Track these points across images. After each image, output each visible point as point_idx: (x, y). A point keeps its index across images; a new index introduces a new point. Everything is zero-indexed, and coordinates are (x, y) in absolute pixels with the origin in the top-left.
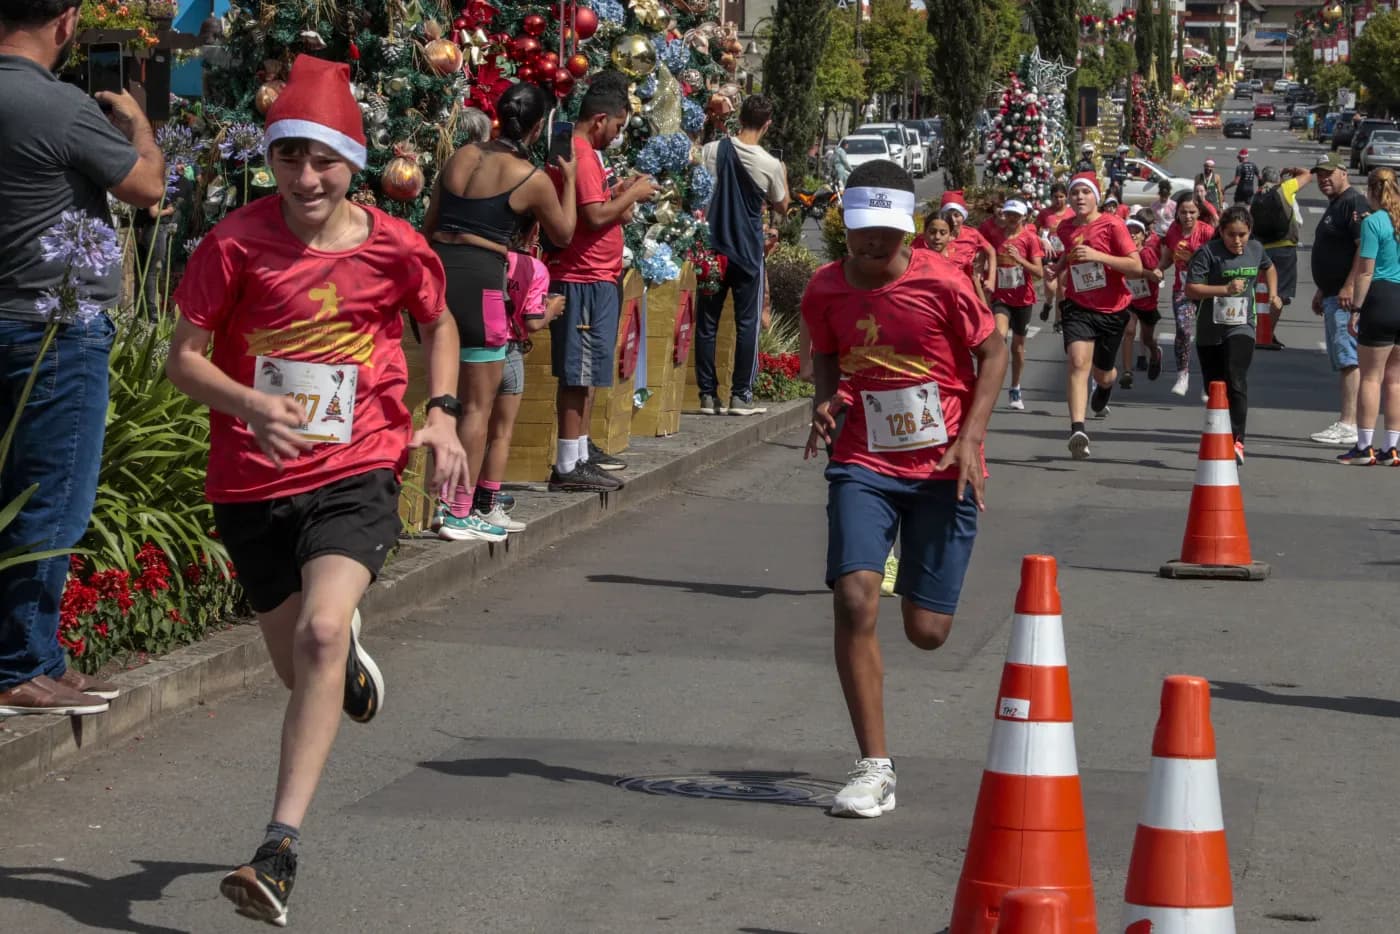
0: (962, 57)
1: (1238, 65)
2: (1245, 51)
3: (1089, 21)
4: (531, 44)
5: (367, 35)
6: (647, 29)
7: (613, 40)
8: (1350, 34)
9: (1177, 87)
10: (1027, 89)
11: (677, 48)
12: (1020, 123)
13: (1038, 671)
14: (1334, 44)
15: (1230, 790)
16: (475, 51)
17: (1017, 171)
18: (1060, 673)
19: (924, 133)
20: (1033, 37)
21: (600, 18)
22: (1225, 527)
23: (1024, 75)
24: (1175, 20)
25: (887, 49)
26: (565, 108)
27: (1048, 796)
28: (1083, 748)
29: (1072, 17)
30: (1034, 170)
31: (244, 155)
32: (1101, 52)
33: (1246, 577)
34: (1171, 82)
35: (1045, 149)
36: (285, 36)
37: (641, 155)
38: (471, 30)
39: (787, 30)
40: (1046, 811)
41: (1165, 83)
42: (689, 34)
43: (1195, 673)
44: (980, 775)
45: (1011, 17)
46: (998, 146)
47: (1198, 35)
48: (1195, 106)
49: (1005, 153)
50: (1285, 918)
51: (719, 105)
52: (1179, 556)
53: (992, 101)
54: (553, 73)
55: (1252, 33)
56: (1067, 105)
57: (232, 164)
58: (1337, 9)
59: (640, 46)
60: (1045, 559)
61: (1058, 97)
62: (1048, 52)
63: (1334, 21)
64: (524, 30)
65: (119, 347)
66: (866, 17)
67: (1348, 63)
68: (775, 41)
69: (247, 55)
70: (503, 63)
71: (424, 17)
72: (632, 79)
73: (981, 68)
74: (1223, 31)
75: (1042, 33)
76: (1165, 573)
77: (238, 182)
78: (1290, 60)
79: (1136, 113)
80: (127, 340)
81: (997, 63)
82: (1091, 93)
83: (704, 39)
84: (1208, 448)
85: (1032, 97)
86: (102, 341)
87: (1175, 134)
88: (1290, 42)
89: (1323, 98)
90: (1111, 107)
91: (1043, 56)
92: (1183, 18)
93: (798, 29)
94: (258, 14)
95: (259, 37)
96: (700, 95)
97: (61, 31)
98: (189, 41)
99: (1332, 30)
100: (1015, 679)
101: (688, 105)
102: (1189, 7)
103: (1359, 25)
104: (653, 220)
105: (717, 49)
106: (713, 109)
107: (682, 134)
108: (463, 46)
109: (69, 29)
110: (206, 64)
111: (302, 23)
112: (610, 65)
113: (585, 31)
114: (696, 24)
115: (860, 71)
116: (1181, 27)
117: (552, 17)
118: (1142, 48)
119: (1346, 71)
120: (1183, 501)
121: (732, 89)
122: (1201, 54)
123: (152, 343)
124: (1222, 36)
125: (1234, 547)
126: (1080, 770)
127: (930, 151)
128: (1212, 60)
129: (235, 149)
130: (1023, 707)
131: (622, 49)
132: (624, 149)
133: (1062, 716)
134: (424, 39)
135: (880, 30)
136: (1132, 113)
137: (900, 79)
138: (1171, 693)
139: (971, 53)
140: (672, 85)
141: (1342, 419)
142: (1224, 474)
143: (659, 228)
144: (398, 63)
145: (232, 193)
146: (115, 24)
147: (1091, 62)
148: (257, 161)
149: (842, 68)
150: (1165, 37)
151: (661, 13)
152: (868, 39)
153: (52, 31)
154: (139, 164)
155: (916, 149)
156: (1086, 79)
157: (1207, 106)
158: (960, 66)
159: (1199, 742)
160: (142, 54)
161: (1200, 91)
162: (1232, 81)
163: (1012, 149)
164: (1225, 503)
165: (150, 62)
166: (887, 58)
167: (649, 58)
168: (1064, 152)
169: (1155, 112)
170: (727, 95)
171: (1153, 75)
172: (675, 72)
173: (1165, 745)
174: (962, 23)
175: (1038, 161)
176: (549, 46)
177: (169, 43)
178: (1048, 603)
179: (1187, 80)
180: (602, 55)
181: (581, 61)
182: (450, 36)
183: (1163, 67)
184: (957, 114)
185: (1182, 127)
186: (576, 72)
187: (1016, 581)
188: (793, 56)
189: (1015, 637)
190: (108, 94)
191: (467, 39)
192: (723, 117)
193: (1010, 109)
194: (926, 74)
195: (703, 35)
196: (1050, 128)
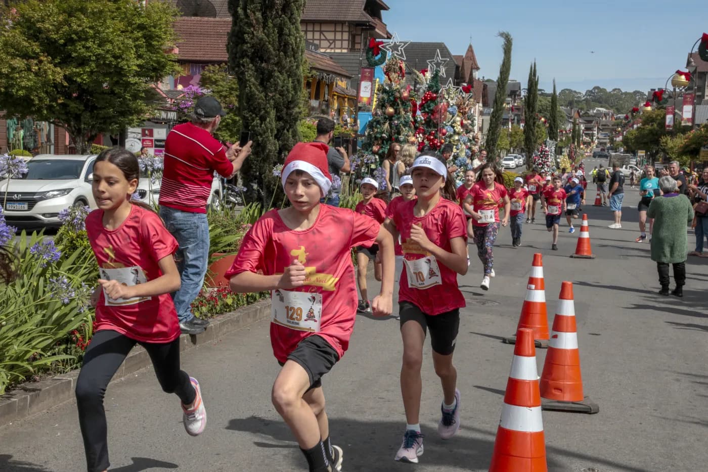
0: (531, 140)
1: (596, 141)
2: (598, 138)
3: (561, 131)
4: (432, 137)
5: (396, 135)
6: (458, 134)
7: (451, 136)
8: (623, 135)
9: (582, 146)
10: (546, 147)
11: (465, 138)
12: (544, 154)
13: (537, 279)
14: (619, 137)
15: (577, 307)
16: (420, 139)
17: (543, 165)
18: (542, 279)
19: (523, 156)
20: (548, 135)
21: (447, 131)
22: (585, 247)
23: (545, 144)
24: (582, 131)
25: (515, 137)
26: (439, 151)
27: (538, 307)
28: (546, 296)
29: (557, 131)
30: (547, 165)
31: (369, 162)
32: (564, 139)
33: (590, 258)
34: (580, 145)
35: (550, 160)
36: (379, 136)
37: (456, 161)
38: (419, 134)
39: (491, 134)
40: (538, 310)
41: (579, 145)
42: (468, 135)
43: (569, 281)
44: (523, 302)
45: (543, 130)
46: (539, 160)
47: (587, 135)
48: (585, 151)
49: (540, 161)
50: (593, 334)
51: (474, 151)
52: (575, 252)
53: (538, 150)
54: (437, 144)
55: (600, 134)
56: (555, 151)
57: (367, 163)
58: (620, 129)
59: (456, 138)
60: (539, 254)
61: (553, 149)
62: (551, 139)
63: (619, 132)
64: (431, 134)
65: (341, 202)
66: (510, 130)
67: (622, 141)
68: (488, 136)
69: (371, 139)
70: (426, 142)
71: (409, 132)
72: (454, 145)
73: (535, 142)
74: (593, 134)
75: (550, 134)
76: (571, 257)
77: (368, 167)
78: (608, 140)
79: (572, 152)
80: (343, 201)
81: (539, 141)
82: (561, 148)
83: (471, 136)
84: (582, 229)
85: (547, 149)
86: (337, 202)
87: (581, 157)
88: (609, 136)
89: (616, 149)
90: (566, 151)
91: (550, 139)
92: (583, 131)
93: (493, 134)
94: (373, 131)
95: (373, 136)
96: (470, 148)
97: (330, 136)
98: (361, 136)
99: (619, 134)
100: (532, 281)
101: (467, 151)
102: (585, 128)
103: (625, 133)
104: (458, 176)
105: (474, 138)
106: (473, 151)
107: (466, 157)
108: (417, 138)
109: (331, 135)
110: (362, 142)
111: (382, 133)
112: (450, 142)
113: (444, 134)
114: (469, 132)
115: (509, 142)
116: (583, 133)
117: (437, 131)
118: (573, 137)
119: (621, 143)
120: (576, 240)
121: (477, 147)
122: (587, 139)
123: (348, 202)
124: (593, 135)
125: (587, 251)
126: (546, 300)
127: (524, 160)
128: (590, 140)
129: (368, 160)
130: (533, 286)
131: (453, 138)
132: (452, 160)
133: (542, 288)
134: (408, 136)
135: (513, 133)
136: (570, 152)
137: (518, 144)
138: (564, 285)
139: (533, 139)
140: (464, 146)
141: (615, 222)
142: (586, 235)
143: (460, 178)
144: (403, 142)
145: (367, 169)
146: (346, 132)
147: (561, 140)
148: (372, 163)
149: (504, 142)
150: (579, 136)
151: (462, 130)
152: (511, 135)
153: (327, 136)
154: (345, 164)
155: (521, 160)
156: (560, 144)
157: (588, 151)
158: (530, 142)
159: (570, 296)
160: (351, 139)
161: (587, 147)
162: (595, 145)
163: (542, 160)
164: (586, 241)
165: (353, 140)
166: (515, 139)
167: (459, 140)
168: (554, 161)
169: (576, 152)
170: (476, 148)
171: (576, 144)
172: (464, 143)
173: (562, 296)
174: (531, 133)
175: (548, 163)
176: (436, 138)
177: (357, 136)
178: (539, 264)
179: (584, 145)
180: (448, 139)
181: (443, 141)
182: (414, 136)
183: (578, 142)
184: (529, 153)
185: (582, 155)
186: (441, 143)
187: (532, 259)
188: (492, 140)
189: (531, 271)
190: (338, 148)
191: (418, 136)
192: (475, 153)
193: (542, 151)
194: (523, 143)
195: (471, 135)
196: (551, 155)
